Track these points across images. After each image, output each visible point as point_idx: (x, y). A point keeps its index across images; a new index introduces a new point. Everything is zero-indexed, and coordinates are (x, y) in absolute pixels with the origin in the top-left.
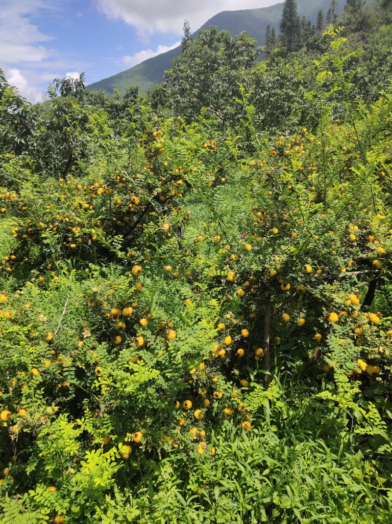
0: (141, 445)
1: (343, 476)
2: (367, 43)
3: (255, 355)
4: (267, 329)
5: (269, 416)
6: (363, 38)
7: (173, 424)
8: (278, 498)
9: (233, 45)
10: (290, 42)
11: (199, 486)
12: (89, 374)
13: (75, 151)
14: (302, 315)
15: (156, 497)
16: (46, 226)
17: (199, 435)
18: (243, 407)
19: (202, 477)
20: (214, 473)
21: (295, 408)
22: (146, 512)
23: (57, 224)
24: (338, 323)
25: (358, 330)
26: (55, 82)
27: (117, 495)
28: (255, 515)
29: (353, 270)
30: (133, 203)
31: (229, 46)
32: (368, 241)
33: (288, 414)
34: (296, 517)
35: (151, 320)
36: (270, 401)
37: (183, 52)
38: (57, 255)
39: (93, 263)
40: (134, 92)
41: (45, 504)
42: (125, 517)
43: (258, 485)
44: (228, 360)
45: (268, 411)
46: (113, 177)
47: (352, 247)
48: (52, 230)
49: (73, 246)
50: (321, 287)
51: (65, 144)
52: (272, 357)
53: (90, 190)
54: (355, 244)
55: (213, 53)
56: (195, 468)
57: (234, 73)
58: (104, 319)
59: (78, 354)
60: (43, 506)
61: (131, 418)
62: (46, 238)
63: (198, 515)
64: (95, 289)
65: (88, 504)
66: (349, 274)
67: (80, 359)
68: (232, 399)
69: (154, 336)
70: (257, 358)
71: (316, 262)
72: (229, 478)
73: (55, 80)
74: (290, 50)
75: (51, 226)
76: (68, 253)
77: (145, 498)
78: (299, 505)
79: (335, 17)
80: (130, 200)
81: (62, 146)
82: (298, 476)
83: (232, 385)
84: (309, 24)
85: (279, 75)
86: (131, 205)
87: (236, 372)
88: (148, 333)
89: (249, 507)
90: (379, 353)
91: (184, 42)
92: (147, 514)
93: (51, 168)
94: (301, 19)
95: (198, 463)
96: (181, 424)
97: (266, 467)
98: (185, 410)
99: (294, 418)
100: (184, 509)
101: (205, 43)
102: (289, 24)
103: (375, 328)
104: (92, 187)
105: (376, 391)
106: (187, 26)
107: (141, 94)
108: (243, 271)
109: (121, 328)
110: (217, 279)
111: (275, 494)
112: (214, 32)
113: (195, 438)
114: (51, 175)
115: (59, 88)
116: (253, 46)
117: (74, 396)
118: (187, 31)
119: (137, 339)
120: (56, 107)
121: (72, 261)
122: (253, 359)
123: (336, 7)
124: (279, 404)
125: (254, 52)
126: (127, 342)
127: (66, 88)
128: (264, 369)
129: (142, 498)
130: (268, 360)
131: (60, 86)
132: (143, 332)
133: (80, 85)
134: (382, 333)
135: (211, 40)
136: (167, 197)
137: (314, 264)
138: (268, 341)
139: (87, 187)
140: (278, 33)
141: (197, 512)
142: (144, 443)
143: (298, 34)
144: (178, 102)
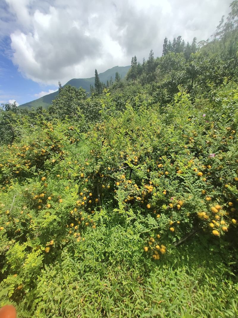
0: (53, 245)
1: (127, 235)
2: (123, 91)
3: (95, 202)
4: (98, 191)
5: (102, 221)
6: (122, 90)
7: (66, 234)
8: (107, 249)
9: (78, 92)
10: (99, 90)
11: (79, 254)
12: (28, 224)
13: (15, 133)
14: (109, 185)
15: (62, 264)
16: (4, 165)
17: (77, 235)
18: (92, 221)
19: (80, 250)
20: (84, 247)
21: (111, 216)
22: (59, 271)
23: (9, 164)
24: (120, 185)
25: (125, 187)
26: (2, 105)
27: (46, 268)
28: (100, 258)
29: (123, 167)
30: (43, 152)
31: (76, 92)
32: (127, 157)
33: (109, 219)
34: (114, 254)
35: (53, 197)
36: (102, 216)
37: (60, 93)
38: (11, 177)
39: (28, 178)
40: (41, 108)
41: (12, 283)
42: (50, 276)
43: (100, 247)
44: (86, 205)
45: (102, 220)
46: (33, 142)
47: (122, 159)
48: (7, 167)
49: (18, 172)
50: (113, 174)
51: (10, 130)
52: (101, 201)
53: (23, 149)
54: (123, 158)
55: (70, 94)
56: (77, 247)
57: (79, 101)
58: (32, 200)
59: (22, 217)
60: (11, 284)
61: (48, 236)
62: (4, 171)
63: (80, 265)
64: (26, 189)
65: (34, 276)
66: (122, 168)
67: (23, 219)
68: (88, 219)
69: (54, 203)
70: (96, 202)
71: (111, 166)
72: (90, 247)
73: (2, 104)
74: (99, 93)
75: (6, 165)
76: (15, 175)
77: (58, 266)
78: (114, 249)
79: (113, 83)
80: (41, 151)
81: (9, 131)
82: (113, 239)
83: (87, 214)
84: (104, 85)
85: (95, 102)
86: (42, 153)
87: (90, 209)
88: (52, 202)
89: (98, 256)
90: (132, 193)
91: (60, 89)
92: (60, 271)
93: (5, 140)
94: (101, 83)
95: (78, 245)
96: (70, 233)
97: (102, 239)
98: (71, 227)
99: (110, 220)
100: (74, 264)
101: (67, 91)
102: (97, 84)
103: (130, 185)
104: (23, 148)
105: (136, 205)
106: (60, 83)
107: (43, 109)
108: (87, 173)
109: (40, 202)
110: (77, 177)
111: (106, 248)
112: (70, 87)
113: (76, 236)
114: (5, 143)
115: (4, 108)
116: (85, 92)
117: (23, 234)
118: (60, 85)
119: (47, 205)
120: (3, 115)
121: (18, 178)
122: (95, 203)
123: (112, 80)
124: (106, 216)
125: (86, 94)
126: (43, 207)
127: (8, 107)
128: (99, 206)
129: (56, 266)
130: (100, 202)
131: (5, 106)
132: (49, 202)
133: (14, 106)
134: (132, 186)
135: (69, 90)
136: (57, 148)
137: (111, 167)
138: (99, 196)
139: (21, 148)
140: (94, 87)
141: (79, 264)
142: (55, 244)
143: (101, 88)
144: (59, 112)
